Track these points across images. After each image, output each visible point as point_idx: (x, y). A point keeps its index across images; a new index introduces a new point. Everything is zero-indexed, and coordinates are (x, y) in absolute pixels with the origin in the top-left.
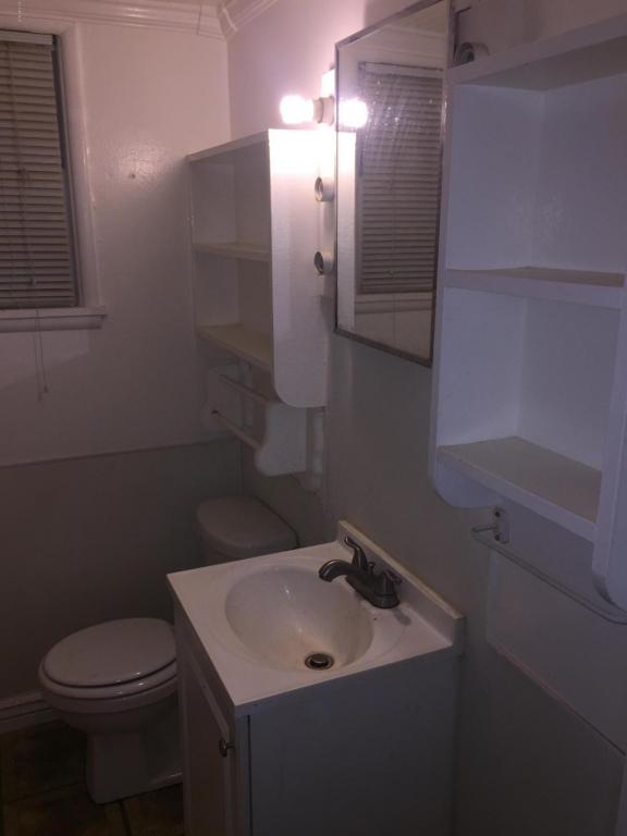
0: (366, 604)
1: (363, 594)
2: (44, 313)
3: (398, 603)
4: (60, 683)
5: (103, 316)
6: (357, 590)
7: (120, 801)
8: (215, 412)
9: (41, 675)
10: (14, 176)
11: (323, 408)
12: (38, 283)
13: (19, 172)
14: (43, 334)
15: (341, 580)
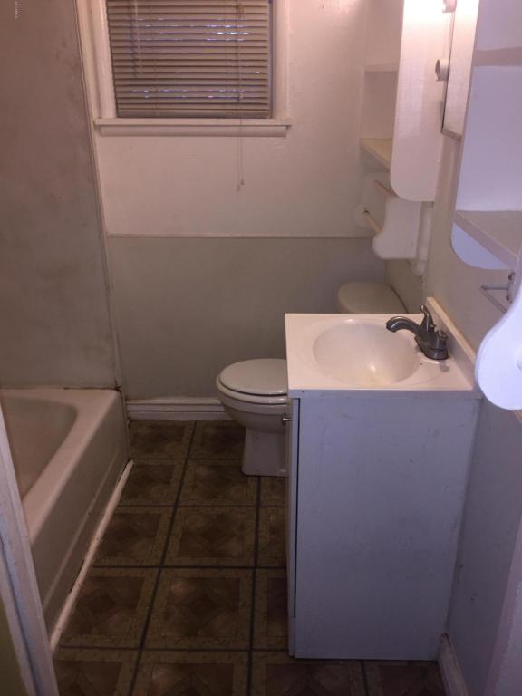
0: (420, 354)
1: (421, 348)
2: (246, 122)
3: (447, 357)
4: (227, 388)
5: (288, 126)
6: (419, 345)
7: (259, 477)
8: (366, 212)
9: (217, 381)
10: (234, 11)
11: (433, 203)
12: (245, 98)
13: (237, 7)
14: (244, 138)
15: (405, 333)
